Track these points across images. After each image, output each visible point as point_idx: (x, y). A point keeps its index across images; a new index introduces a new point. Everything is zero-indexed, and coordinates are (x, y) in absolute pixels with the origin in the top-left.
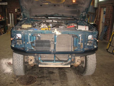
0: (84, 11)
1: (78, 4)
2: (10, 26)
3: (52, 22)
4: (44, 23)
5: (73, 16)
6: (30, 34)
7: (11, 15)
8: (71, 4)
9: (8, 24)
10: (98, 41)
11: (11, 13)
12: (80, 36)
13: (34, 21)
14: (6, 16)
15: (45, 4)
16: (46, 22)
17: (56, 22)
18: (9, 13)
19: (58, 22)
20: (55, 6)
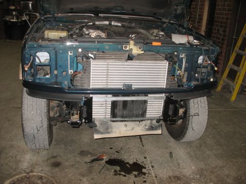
0: (180, 3)
3: (110, 24)
4: (89, 27)
5: (155, 14)
6: (71, 52)
10: (216, 69)
12: (183, 56)
13: (66, 22)
16: (94, 24)
17: (119, 24)
19: (123, 26)
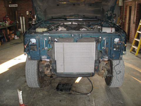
0: (109, 10)
1: (101, 2)
2: (21, 31)
3: (72, 24)
4: (62, 26)
5: (96, 17)
6: (46, 39)
7: (22, 18)
8: (93, 2)
9: (19, 29)
10: (126, 45)
11: (22, 16)
13: (50, 24)
14: (16, 20)
15: (63, 3)
16: (64, 24)
17: (77, 24)
18: (20, 16)
19: (78, 24)
20: (74, 5)
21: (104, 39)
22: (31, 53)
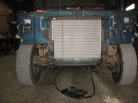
6: (42, 17)
21: (111, 17)
22: (24, 35)
